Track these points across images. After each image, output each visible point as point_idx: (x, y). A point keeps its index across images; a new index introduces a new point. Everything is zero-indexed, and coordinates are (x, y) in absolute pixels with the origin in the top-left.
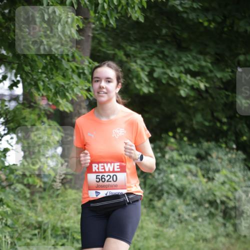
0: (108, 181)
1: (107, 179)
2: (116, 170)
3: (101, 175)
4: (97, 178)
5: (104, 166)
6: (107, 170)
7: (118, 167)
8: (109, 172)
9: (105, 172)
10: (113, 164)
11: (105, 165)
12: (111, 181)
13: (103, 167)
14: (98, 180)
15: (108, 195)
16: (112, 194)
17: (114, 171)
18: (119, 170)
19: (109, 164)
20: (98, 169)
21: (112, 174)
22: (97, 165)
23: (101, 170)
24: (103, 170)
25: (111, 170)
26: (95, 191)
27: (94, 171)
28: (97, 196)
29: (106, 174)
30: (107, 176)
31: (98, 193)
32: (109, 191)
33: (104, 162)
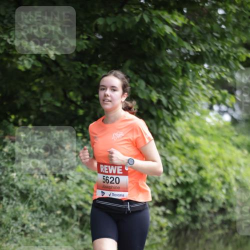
0: (111, 183)
1: (110, 180)
2: (118, 172)
3: (106, 176)
5: (108, 168)
6: (111, 172)
7: (121, 170)
8: (112, 174)
9: (109, 174)
10: (116, 167)
12: (114, 183)
14: (104, 180)
15: (112, 196)
16: (114, 195)
17: (116, 174)
18: (121, 173)
19: (112, 167)
20: (104, 170)
21: (115, 177)
22: (103, 166)
23: (105, 172)
24: (107, 172)
25: (114, 172)
27: (101, 171)
29: (110, 176)
30: (111, 178)
31: (103, 193)
32: (113, 192)
33: (108, 165)
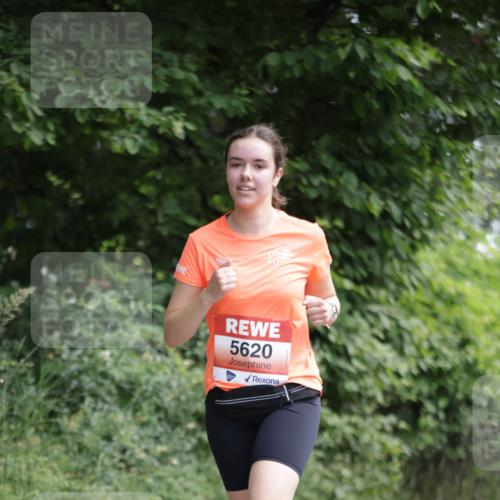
0: (253, 355)
1: (251, 350)
2: (272, 335)
3: (241, 341)
4: (232, 346)
5: (249, 325)
6: (254, 334)
7: (277, 330)
8: (258, 337)
9: (250, 337)
10: (267, 324)
11: (252, 323)
12: (258, 356)
13: (246, 328)
14: (234, 350)
15: (251, 383)
16: (258, 380)
17: (267, 338)
18: (278, 336)
19: (260, 324)
20: (237, 328)
21: (262, 343)
22: (235, 322)
23: (241, 332)
24: (246, 334)
25: (263, 334)
26: (226, 370)
27: (228, 331)
28: (229, 380)
29: (251, 342)
30: (253, 346)
31: (231, 376)
32: (253, 374)
33: (250, 319)
